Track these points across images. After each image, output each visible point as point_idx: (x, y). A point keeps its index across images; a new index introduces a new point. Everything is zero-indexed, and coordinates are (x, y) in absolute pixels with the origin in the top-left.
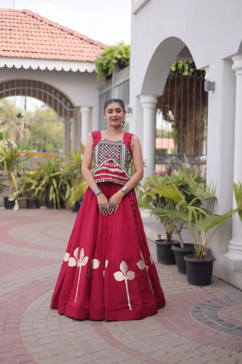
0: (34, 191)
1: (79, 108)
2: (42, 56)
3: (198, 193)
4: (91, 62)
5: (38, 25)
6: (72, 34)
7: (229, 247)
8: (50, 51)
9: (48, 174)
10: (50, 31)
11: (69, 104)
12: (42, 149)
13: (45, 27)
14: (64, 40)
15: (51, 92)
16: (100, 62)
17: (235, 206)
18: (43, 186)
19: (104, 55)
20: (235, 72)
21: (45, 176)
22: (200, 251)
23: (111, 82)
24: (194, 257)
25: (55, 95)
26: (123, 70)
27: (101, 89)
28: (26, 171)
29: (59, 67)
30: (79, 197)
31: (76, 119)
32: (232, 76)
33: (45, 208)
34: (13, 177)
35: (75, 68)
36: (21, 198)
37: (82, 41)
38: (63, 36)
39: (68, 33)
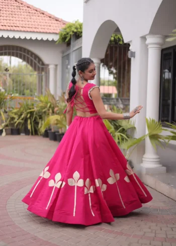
0: (16, 122)
1: (48, 65)
2: (22, 29)
3: (124, 124)
4: (56, 34)
5: (19, 6)
6: (43, 14)
8: (27, 26)
9: (26, 111)
10: (27, 11)
11: (41, 62)
12: (22, 93)
13: (24, 8)
14: (38, 18)
15: (28, 54)
17: (147, 132)
18: (22, 119)
19: (65, 29)
20: (148, 46)
21: (24, 112)
23: (70, 48)
25: (31, 56)
26: (78, 40)
27: (63, 52)
28: (11, 109)
29: (34, 37)
30: (47, 127)
31: (46, 73)
32: (146, 48)
33: (24, 134)
34: (2, 113)
35: (45, 37)
36: (7, 128)
37: (50, 19)
38: (37, 15)
39: (41, 13)
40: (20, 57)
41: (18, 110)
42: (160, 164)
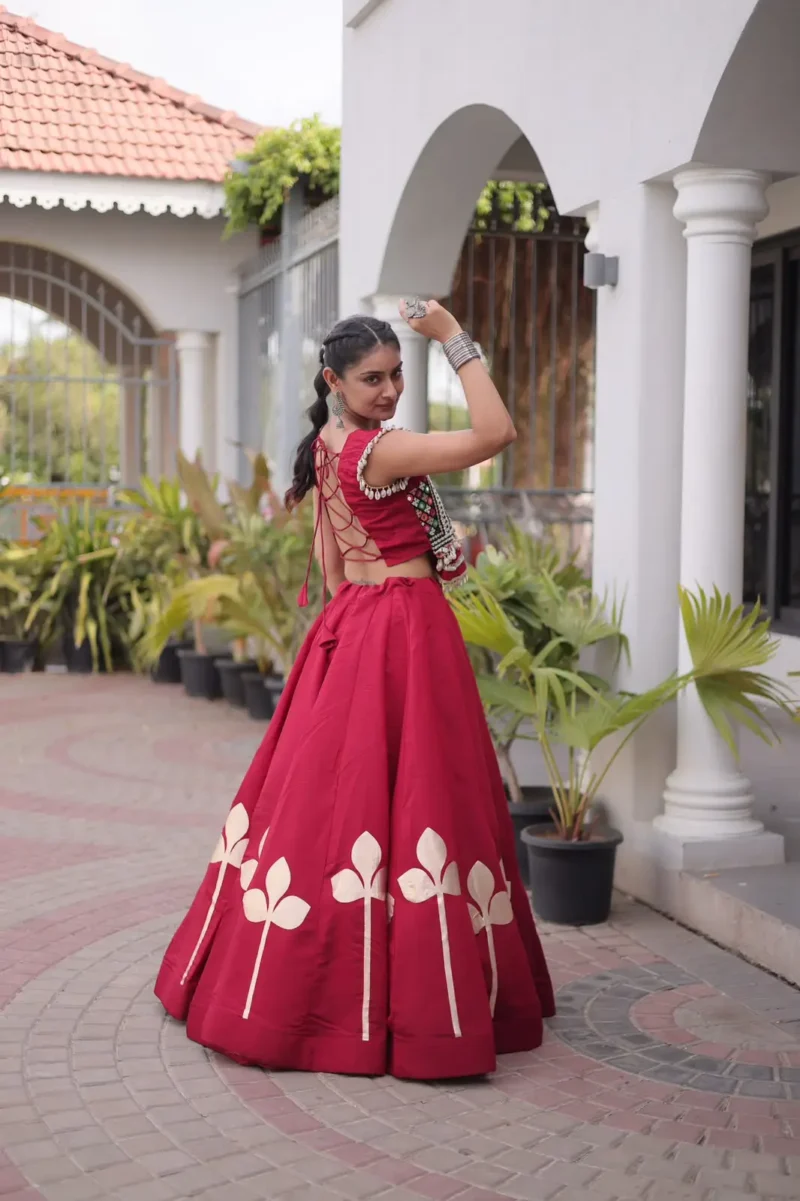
0: (23, 612)
1: (171, 336)
2: (45, 162)
3: (567, 620)
4: (209, 183)
5: (30, 55)
6: (145, 89)
7: (667, 796)
8: (71, 147)
9: (71, 558)
10: (70, 77)
11: (137, 322)
12: (48, 471)
13: (53, 63)
14: (120, 108)
15: (76, 282)
16: (240, 183)
17: (686, 664)
18: (54, 598)
19: (254, 161)
20: (684, 226)
21: (59, 563)
22: (573, 812)
23: (278, 250)
24: (555, 832)
25: (92, 292)
26: (318, 211)
27: (243, 274)
29: (104, 198)
30: (176, 633)
31: (163, 373)
32: (673, 238)
33: (62, 669)
35: (156, 202)
37: (178, 113)
38: (116, 95)
39: (133, 85)
40: (39, 301)
41: (32, 551)
42: (754, 817)
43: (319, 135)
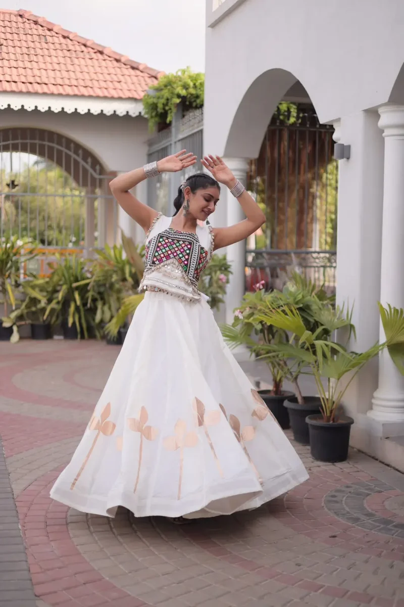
0: (43, 310)
1: (114, 174)
2: (55, 90)
3: (325, 318)
4: (135, 100)
5: (45, 36)
6: (101, 53)
8: (67, 82)
9: (67, 284)
10: (64, 47)
11: (98, 167)
13: (56, 40)
14: (89, 62)
15: (68, 148)
16: (151, 101)
18: (59, 303)
19: (158, 89)
21: (61, 285)
22: (330, 409)
23: (170, 133)
24: (322, 418)
25: (76, 153)
27: (150, 144)
28: (30, 279)
29: (83, 107)
32: (378, 137)
33: (61, 337)
34: (9, 288)
35: (108, 108)
36: (23, 323)
37: (119, 64)
38: (87, 56)
39: (96, 51)
40: (50, 157)
41: (47, 280)
43: (190, 77)
